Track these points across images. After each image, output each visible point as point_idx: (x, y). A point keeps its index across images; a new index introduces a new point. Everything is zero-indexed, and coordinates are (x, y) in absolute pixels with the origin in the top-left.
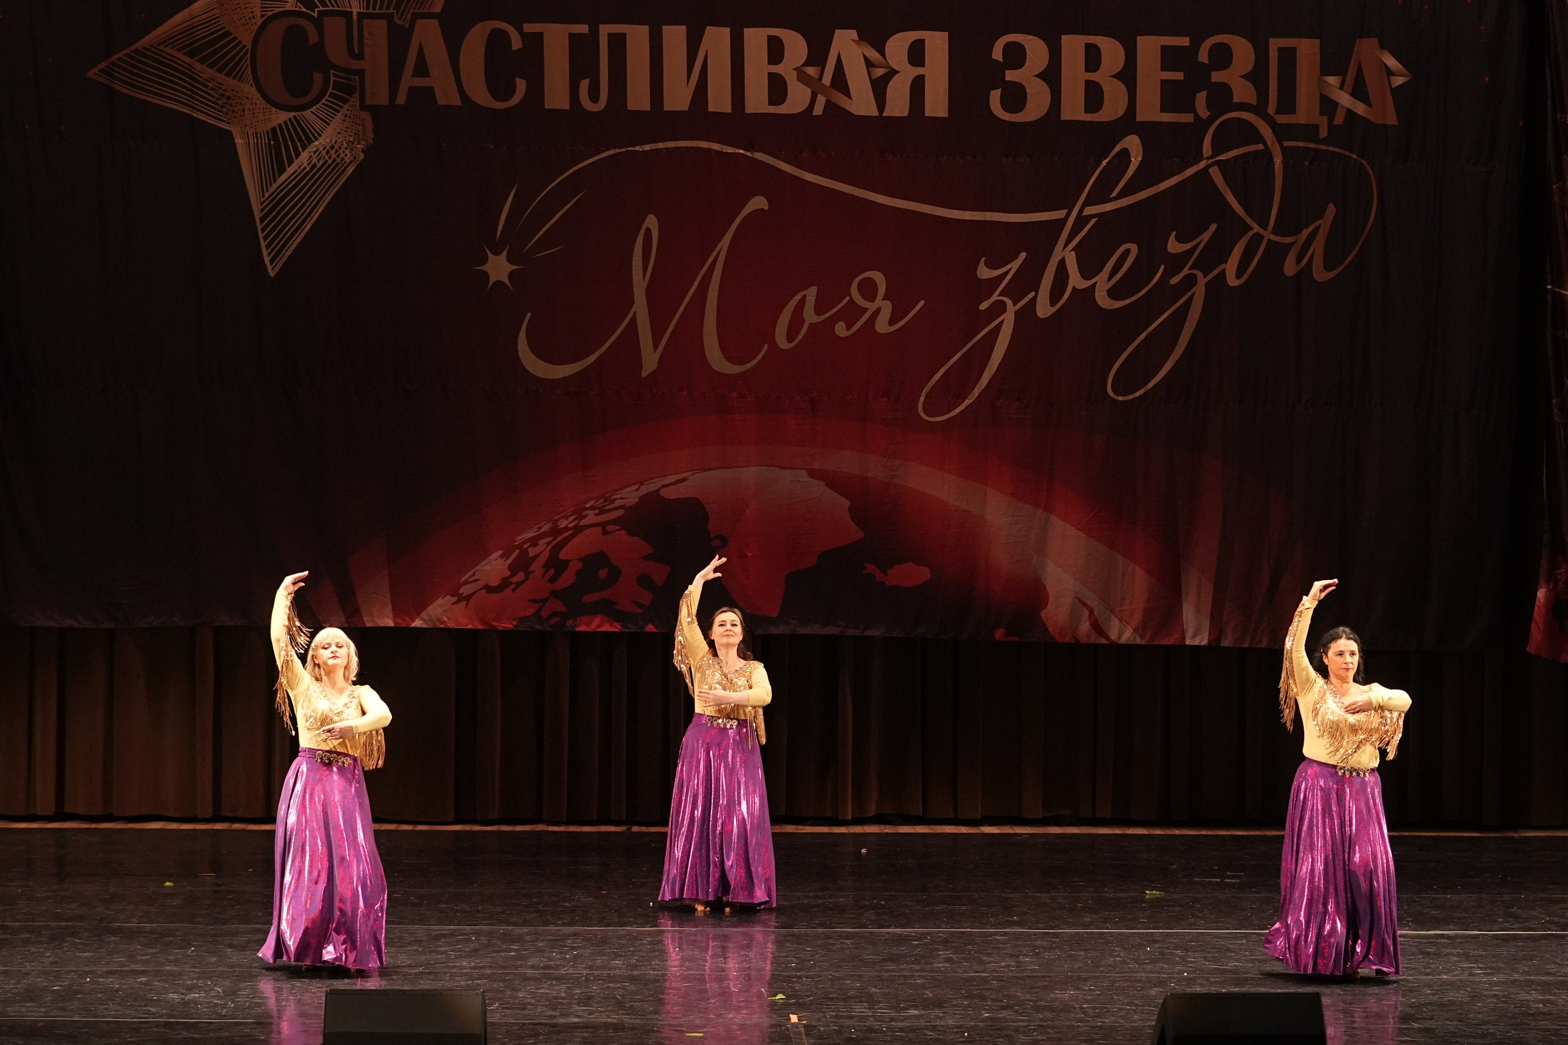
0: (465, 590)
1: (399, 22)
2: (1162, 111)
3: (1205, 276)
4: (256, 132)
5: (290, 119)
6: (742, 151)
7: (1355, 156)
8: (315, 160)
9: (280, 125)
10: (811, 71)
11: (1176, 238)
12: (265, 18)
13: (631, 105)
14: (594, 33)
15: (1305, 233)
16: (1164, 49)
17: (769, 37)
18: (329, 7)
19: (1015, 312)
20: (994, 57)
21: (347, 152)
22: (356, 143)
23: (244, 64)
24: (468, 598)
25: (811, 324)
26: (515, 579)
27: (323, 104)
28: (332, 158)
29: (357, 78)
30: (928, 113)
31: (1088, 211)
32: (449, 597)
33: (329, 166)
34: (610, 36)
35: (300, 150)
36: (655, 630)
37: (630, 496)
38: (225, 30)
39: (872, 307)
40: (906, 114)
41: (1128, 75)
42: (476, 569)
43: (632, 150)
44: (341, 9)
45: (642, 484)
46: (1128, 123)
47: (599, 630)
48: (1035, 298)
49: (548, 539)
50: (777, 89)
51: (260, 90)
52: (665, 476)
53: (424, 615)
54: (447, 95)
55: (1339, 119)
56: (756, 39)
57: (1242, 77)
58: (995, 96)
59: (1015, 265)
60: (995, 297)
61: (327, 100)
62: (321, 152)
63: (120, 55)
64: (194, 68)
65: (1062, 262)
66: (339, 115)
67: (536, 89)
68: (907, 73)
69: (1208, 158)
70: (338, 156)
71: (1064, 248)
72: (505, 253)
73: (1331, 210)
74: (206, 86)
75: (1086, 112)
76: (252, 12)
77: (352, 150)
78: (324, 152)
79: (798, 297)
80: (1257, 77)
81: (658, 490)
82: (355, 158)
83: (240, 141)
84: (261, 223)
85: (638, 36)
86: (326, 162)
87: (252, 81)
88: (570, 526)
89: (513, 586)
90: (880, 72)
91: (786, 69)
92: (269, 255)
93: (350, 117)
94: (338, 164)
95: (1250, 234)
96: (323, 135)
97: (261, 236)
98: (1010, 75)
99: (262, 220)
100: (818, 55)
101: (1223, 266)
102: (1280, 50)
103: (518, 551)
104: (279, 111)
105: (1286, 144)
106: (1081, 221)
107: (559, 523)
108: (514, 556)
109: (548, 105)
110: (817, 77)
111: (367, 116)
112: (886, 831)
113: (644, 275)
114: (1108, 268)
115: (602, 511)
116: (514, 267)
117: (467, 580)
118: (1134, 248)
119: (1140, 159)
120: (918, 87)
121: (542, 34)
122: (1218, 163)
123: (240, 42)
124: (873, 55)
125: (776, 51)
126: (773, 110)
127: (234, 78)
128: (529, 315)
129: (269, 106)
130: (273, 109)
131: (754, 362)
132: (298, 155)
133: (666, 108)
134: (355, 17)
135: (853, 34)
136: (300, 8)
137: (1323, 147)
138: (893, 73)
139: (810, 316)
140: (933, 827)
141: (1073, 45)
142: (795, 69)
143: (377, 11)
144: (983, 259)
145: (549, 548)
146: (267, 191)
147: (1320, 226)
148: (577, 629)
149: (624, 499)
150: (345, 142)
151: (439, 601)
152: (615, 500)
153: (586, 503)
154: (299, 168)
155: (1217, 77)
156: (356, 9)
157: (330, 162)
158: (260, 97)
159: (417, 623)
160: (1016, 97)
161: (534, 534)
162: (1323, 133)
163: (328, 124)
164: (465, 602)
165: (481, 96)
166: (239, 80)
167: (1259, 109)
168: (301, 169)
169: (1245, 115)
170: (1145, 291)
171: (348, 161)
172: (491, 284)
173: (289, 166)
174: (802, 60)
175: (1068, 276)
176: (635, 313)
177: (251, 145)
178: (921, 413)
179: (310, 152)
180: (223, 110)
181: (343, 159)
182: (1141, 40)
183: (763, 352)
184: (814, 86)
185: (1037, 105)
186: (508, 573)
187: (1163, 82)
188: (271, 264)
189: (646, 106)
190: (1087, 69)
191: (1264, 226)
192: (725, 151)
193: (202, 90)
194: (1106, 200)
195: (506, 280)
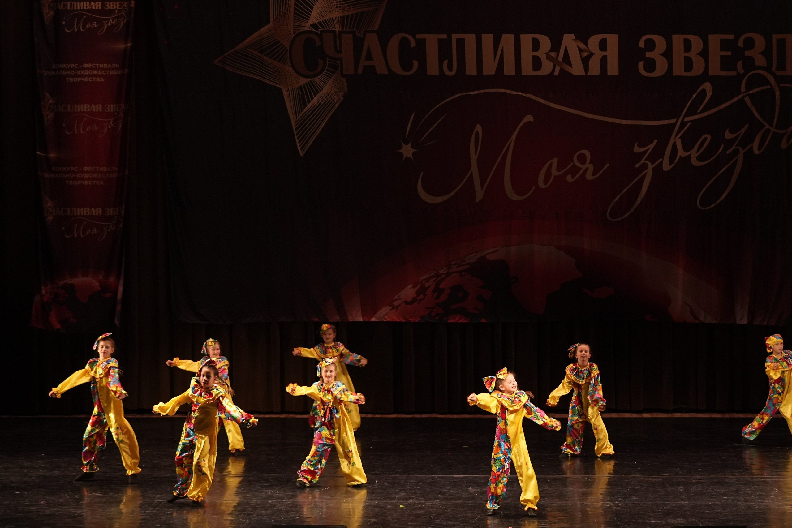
0: (396, 303)
1: (358, 35)
2: (721, 70)
3: (743, 149)
4: (293, 88)
5: (308, 82)
6: (520, 94)
9: (304, 85)
10: (553, 54)
11: (730, 132)
12: (296, 34)
13: (468, 73)
14: (450, 38)
15: (791, 128)
16: (722, 40)
17: (533, 39)
18: (325, 28)
19: (652, 168)
20: (640, 46)
21: (335, 97)
22: (339, 92)
23: (286, 57)
24: (397, 307)
25: (555, 176)
26: (419, 298)
27: (324, 74)
28: (328, 100)
29: (339, 62)
30: (609, 73)
31: (686, 119)
32: (388, 307)
33: (327, 103)
34: (458, 40)
35: (314, 96)
36: (485, 322)
37: (473, 258)
38: (277, 40)
39: (584, 167)
40: (598, 74)
41: (704, 54)
42: (400, 293)
43: (469, 94)
44: (331, 29)
45: (478, 253)
46: (705, 77)
47: (459, 322)
48: (662, 161)
49: (435, 279)
50: (537, 63)
51: (294, 68)
52: (488, 249)
53: (376, 315)
54: (381, 70)
56: (526, 39)
57: (759, 53)
58: (641, 65)
59: (652, 146)
60: (643, 161)
61: (325, 72)
63: (228, 53)
64: (263, 59)
65: (675, 144)
66: (331, 80)
67: (423, 66)
68: (599, 55)
69: (744, 93)
70: (331, 99)
71: (676, 136)
72: (410, 144)
74: (269, 67)
75: (685, 71)
76: (289, 32)
77: (338, 96)
78: (324, 97)
79: (549, 163)
80: (767, 53)
81: (485, 256)
82: (339, 100)
83: (285, 92)
84: (296, 131)
86: (326, 101)
87: (290, 64)
88: (445, 272)
89: (418, 301)
90: (585, 54)
91: (541, 54)
92: (300, 146)
93: (336, 80)
94: (331, 103)
95: (764, 129)
96: (324, 89)
97: (296, 137)
98: (648, 55)
99: (296, 129)
100: (556, 47)
101: (752, 144)
102: (777, 40)
103: (420, 284)
104: (303, 78)
105: (781, 85)
106: (683, 124)
107: (439, 271)
108: (418, 287)
109: (428, 73)
110: (555, 57)
111: (344, 80)
113: (476, 155)
114: (696, 147)
115: (460, 265)
116: (415, 150)
117: (396, 299)
118: (709, 137)
119: (711, 94)
120: (604, 60)
121: (424, 40)
122: (749, 95)
123: (284, 46)
124: (582, 46)
125: (536, 45)
126: (535, 73)
127: (282, 63)
128: (422, 173)
129: (298, 76)
130: (301, 77)
131: (528, 195)
132: (312, 98)
133: (484, 73)
134: (337, 33)
135: (573, 36)
136: (312, 29)
138: (592, 54)
139: (555, 172)
141: (678, 40)
142: (545, 54)
143: (348, 30)
144: (637, 143)
145: (435, 283)
146: (298, 116)
148: (448, 322)
149: (469, 260)
150: (334, 92)
151: (384, 309)
152: (465, 260)
153: (452, 262)
154: (313, 105)
155: (747, 53)
156: (337, 30)
157: (327, 101)
158: (294, 72)
159: (373, 319)
160: (651, 65)
161: (427, 277)
163: (326, 84)
164: (396, 309)
165: (398, 69)
166: (284, 64)
167: (768, 68)
168: (315, 104)
169: (761, 72)
170: (714, 157)
171: (336, 101)
172: (404, 158)
173: (308, 104)
174: (549, 49)
175: (677, 150)
176: (472, 172)
177: (291, 95)
178: (609, 218)
179: (318, 97)
180: (277, 78)
181: (333, 100)
182: (711, 37)
183: (532, 190)
184: (554, 61)
185: (660, 70)
186: (415, 295)
187: (722, 57)
188: (301, 150)
189: (475, 73)
190: (685, 51)
191: (771, 125)
192: (512, 93)
193: (267, 69)
194: (695, 113)
195: (411, 157)
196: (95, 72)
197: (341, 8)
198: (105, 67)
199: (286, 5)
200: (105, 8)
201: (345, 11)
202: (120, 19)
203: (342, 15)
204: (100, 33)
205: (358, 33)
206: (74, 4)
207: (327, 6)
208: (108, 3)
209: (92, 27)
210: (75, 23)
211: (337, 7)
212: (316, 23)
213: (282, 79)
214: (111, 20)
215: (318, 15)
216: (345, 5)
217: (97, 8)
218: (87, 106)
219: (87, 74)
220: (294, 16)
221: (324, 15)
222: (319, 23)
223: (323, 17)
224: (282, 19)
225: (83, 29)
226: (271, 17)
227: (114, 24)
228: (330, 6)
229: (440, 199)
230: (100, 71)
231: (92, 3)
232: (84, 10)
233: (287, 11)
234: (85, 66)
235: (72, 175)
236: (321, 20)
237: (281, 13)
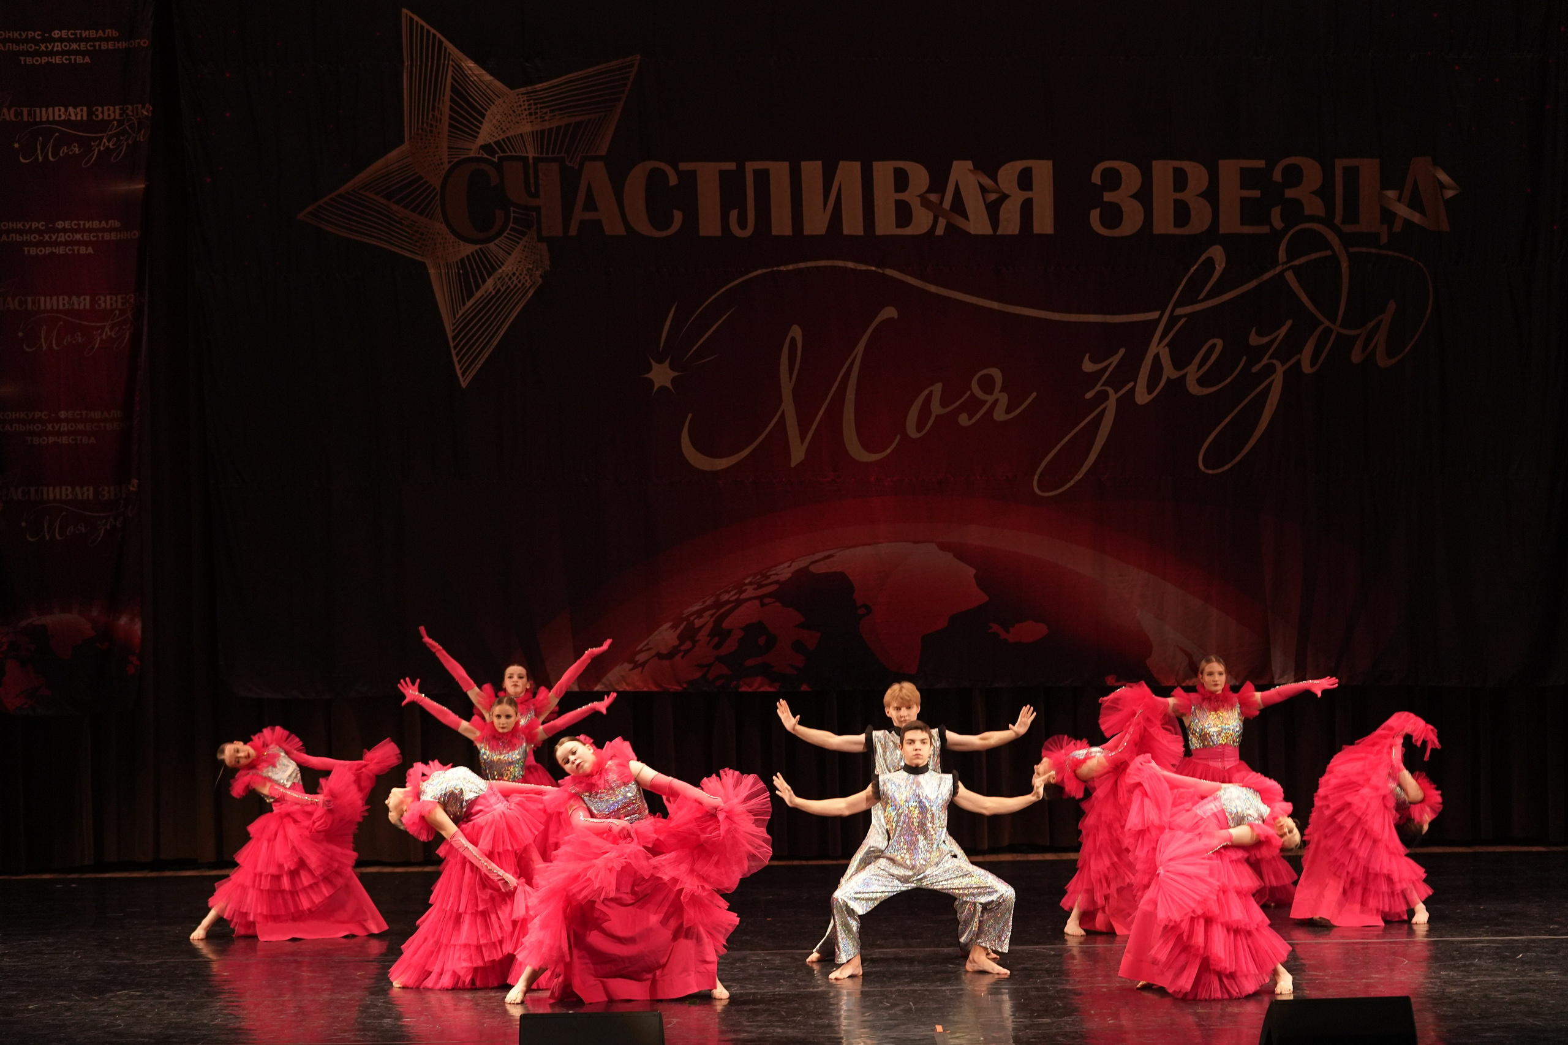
0: (641, 658)
1: (569, 165)
2: (1243, 223)
3: (1282, 366)
4: (447, 263)
5: (476, 251)
6: (873, 268)
7: (1412, 259)
8: (499, 286)
9: (468, 256)
10: (933, 197)
11: (1257, 333)
12: (453, 163)
13: (775, 232)
14: (741, 169)
15: (1371, 324)
16: (1242, 169)
17: (895, 169)
18: (506, 152)
19: (1117, 400)
20: (1093, 181)
21: (527, 278)
22: (535, 269)
23: (433, 206)
24: (643, 664)
25: (937, 416)
26: (684, 647)
27: (505, 237)
28: (514, 283)
29: (534, 214)
30: (1037, 230)
31: (1179, 311)
32: (626, 665)
33: (512, 290)
34: (756, 172)
35: (486, 277)
36: (809, 689)
37: (784, 572)
38: (417, 175)
39: (990, 399)
40: (1017, 232)
41: (1211, 194)
42: (650, 638)
43: (778, 270)
44: (518, 154)
45: (793, 561)
46: (1212, 235)
47: (759, 690)
48: (1134, 387)
49: (714, 611)
50: (903, 213)
51: (449, 226)
52: (813, 554)
53: (604, 680)
54: (613, 227)
55: (1397, 228)
56: (884, 171)
57: (1312, 193)
58: (1095, 215)
59: (1115, 360)
60: (1098, 388)
61: (508, 234)
62: (504, 279)
63: (326, 199)
64: (391, 209)
65: (1157, 357)
66: (520, 247)
67: (692, 219)
68: (1018, 197)
69: (1283, 264)
70: (519, 282)
71: (1159, 343)
72: (668, 362)
73: (1392, 306)
75: (1175, 226)
77: (531, 276)
78: (507, 279)
79: (926, 392)
80: (1325, 193)
81: (807, 567)
82: (534, 283)
83: (433, 271)
84: (454, 341)
85: (779, 171)
86: (509, 287)
87: (442, 219)
88: (732, 599)
89: (682, 654)
90: (993, 197)
91: (911, 196)
92: (461, 368)
93: (529, 248)
94: (519, 289)
95: (1320, 328)
96: (506, 264)
97: (454, 352)
98: (1108, 197)
99: (454, 339)
100: (938, 183)
101: (1298, 356)
102: (1345, 169)
103: (685, 623)
104: (466, 244)
105: (1351, 250)
106: (1173, 320)
107: (721, 597)
108: (682, 627)
109: (702, 233)
110: (938, 202)
111: (543, 246)
112: (1018, 859)
113: (791, 377)
114: (1197, 360)
115: (760, 586)
116: (676, 374)
117: (641, 649)
118: (1220, 343)
119: (1223, 265)
120: (1027, 208)
121: (693, 173)
122: (1291, 268)
123: (431, 185)
124: (987, 182)
125: (901, 181)
126: (900, 231)
127: (426, 216)
128: (690, 415)
129: (457, 240)
130: (462, 243)
131: (889, 451)
132: (484, 281)
133: (806, 233)
134: (531, 161)
135: (969, 164)
136: (482, 154)
137: (1384, 252)
138: (1004, 197)
139: (936, 409)
140: (1060, 854)
141: (1163, 170)
142: (919, 196)
143: (550, 155)
144: (1088, 355)
145: (713, 619)
146: (458, 313)
147: (1382, 320)
148: (740, 690)
149: (775, 574)
150: (524, 270)
152: (770, 575)
153: (745, 579)
155: (1289, 193)
156: (531, 154)
157: (512, 287)
158: (449, 233)
159: (598, 688)
160: (1113, 215)
161: (699, 607)
162: (1384, 239)
163: (510, 254)
164: (640, 669)
166: (430, 218)
167: (1327, 220)
168: (488, 292)
169: (1315, 226)
170: (1228, 380)
171: (528, 286)
172: (655, 389)
173: (477, 291)
174: (925, 188)
175: (1162, 368)
176: (783, 412)
177: (443, 274)
178: (1036, 490)
179: (494, 279)
180: (418, 244)
181: (523, 284)
182: (1222, 163)
183: (896, 441)
184: (936, 211)
185: (1132, 222)
186: (677, 642)
187: (1243, 199)
188: (463, 375)
189: (788, 231)
190: (1176, 190)
191: (1333, 320)
192: (858, 268)
193: (398, 228)
194: (1194, 301)
195: (669, 385)
196: (78, 237)
197: (538, 116)
198: (94, 227)
199: (433, 110)
200: (94, 116)
201: (545, 120)
202: (121, 138)
203: (538, 128)
204: (86, 163)
205: (570, 162)
206: (35, 111)
207: (511, 112)
208: (100, 109)
209: (71, 153)
210: (39, 147)
211: (530, 114)
212: (490, 143)
213: (426, 245)
214: (105, 140)
215: (493, 129)
216: (545, 110)
217: (79, 118)
218: (64, 299)
219: (63, 239)
220: (449, 131)
221: (504, 128)
222: (497, 143)
223: (504, 131)
224: (426, 136)
225: (53, 158)
226: (406, 133)
227: (111, 146)
228: (517, 113)
229: (723, 463)
230: (86, 235)
231: (71, 109)
232: (54, 122)
233: (437, 122)
234: (60, 225)
235: (38, 427)
236: (500, 138)
237: (425, 125)
